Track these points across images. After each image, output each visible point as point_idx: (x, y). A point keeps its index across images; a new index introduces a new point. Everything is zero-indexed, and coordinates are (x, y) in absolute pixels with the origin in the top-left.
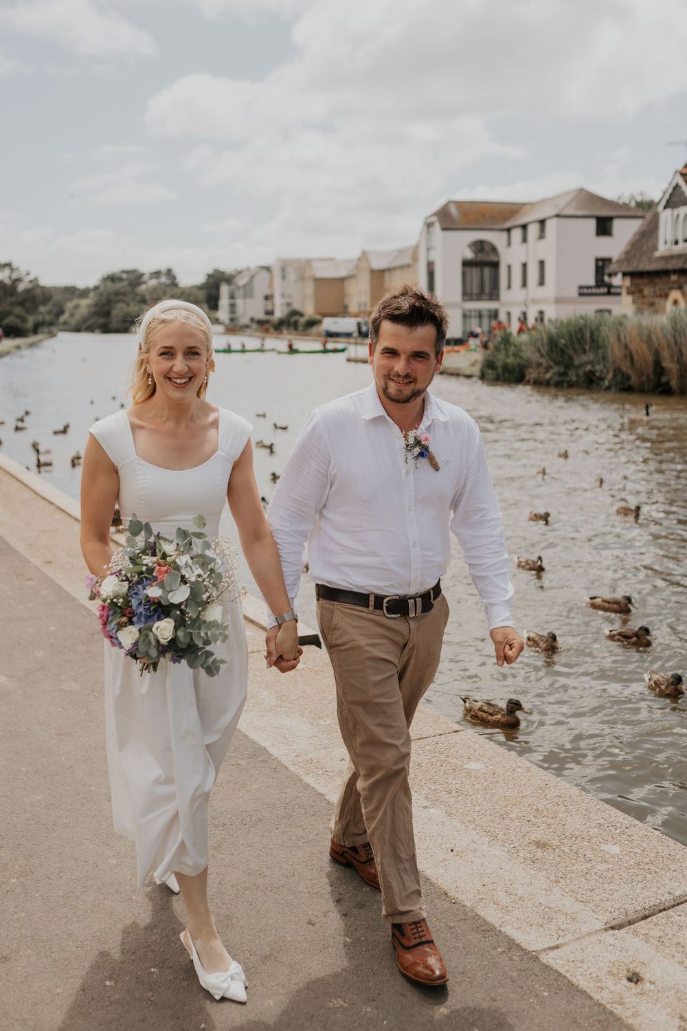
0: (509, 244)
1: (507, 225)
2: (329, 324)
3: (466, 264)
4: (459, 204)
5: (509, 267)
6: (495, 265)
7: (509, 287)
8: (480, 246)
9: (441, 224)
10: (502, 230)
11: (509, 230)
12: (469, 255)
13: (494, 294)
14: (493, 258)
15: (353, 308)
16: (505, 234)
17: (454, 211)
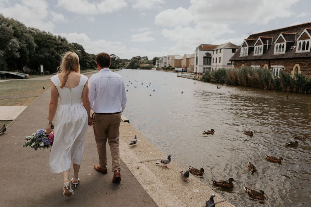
0: (214, 54)
1: (214, 50)
2: (176, 69)
3: (204, 57)
4: (204, 45)
5: (213, 58)
6: (211, 58)
7: (213, 63)
8: (208, 54)
9: (199, 49)
10: (212, 51)
11: (214, 51)
12: (205, 55)
13: (210, 64)
14: (210, 57)
15: (182, 66)
16: (213, 52)
17: (202, 46)
